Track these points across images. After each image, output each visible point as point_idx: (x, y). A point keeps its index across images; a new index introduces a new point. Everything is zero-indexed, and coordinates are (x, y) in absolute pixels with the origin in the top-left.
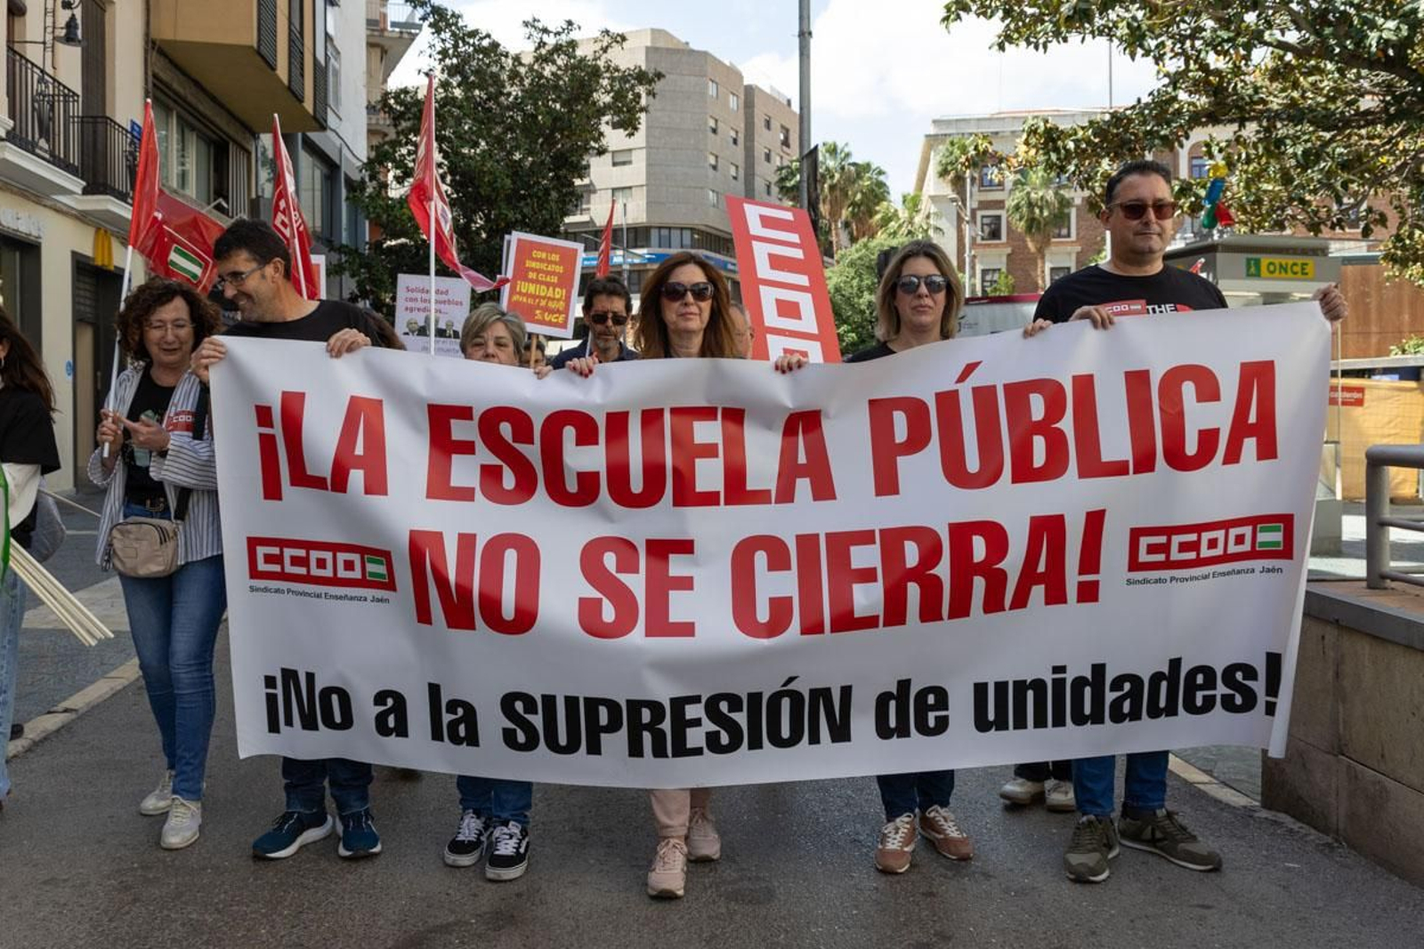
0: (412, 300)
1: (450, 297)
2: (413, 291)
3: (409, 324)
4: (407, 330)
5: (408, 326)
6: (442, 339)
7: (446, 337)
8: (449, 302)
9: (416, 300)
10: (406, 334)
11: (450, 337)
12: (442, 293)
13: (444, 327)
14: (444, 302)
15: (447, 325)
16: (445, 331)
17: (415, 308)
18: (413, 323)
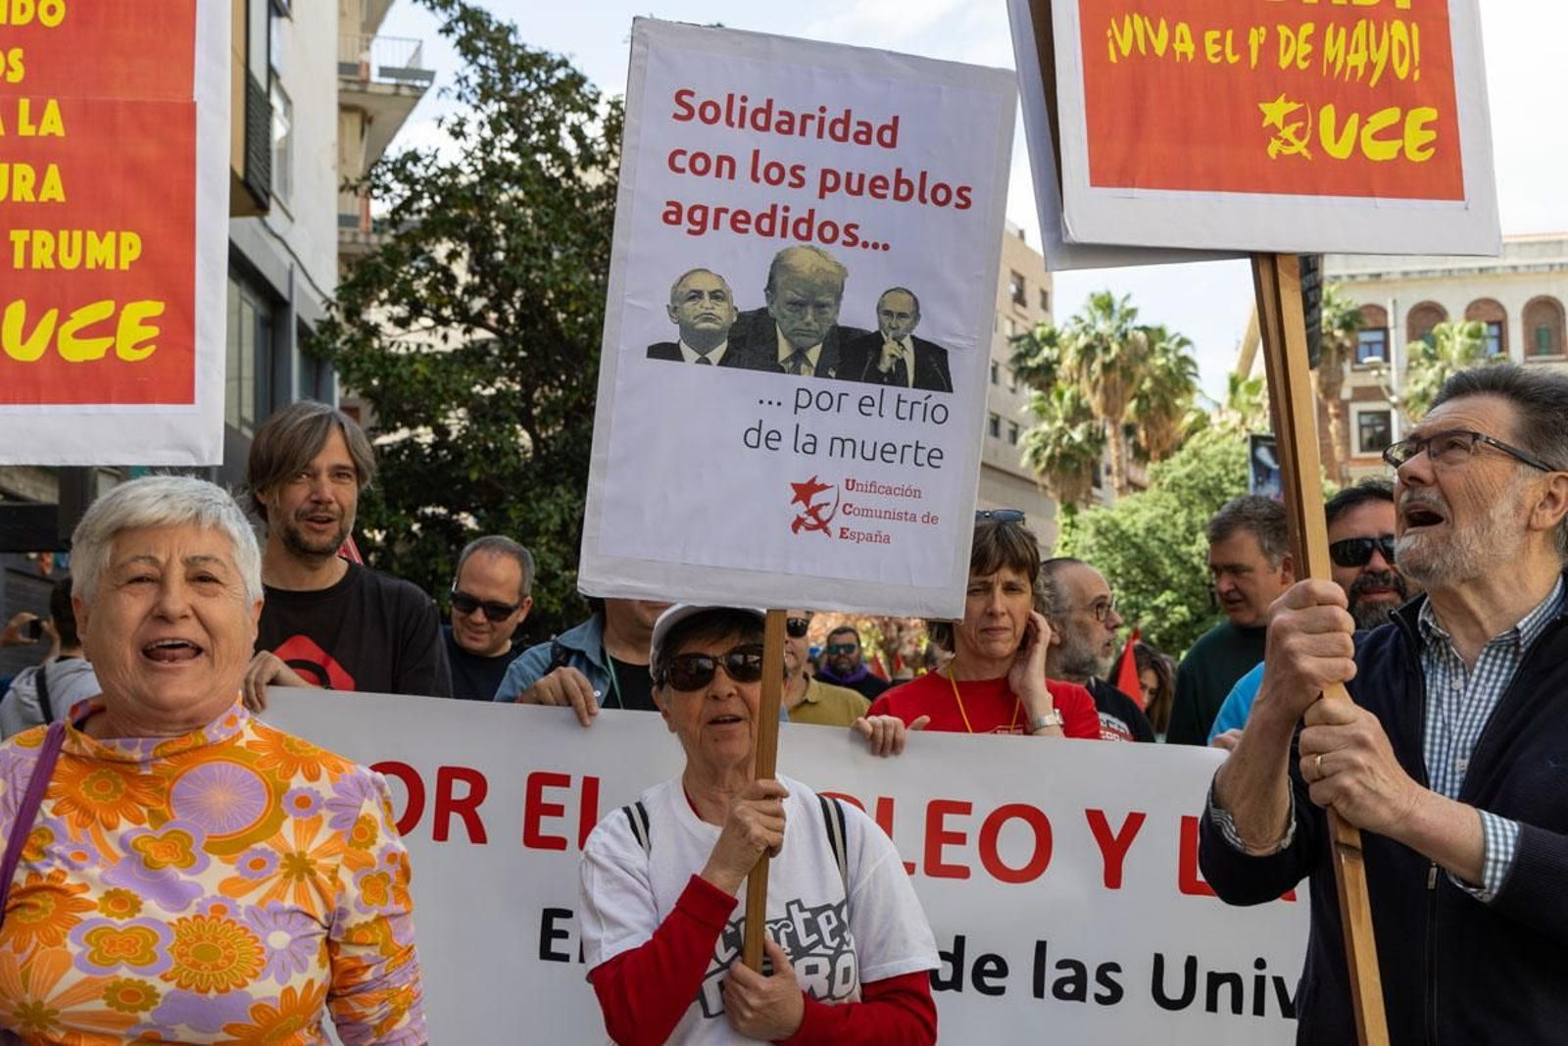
0: (702, 164)
1: (908, 158)
2: (709, 113)
3: (684, 296)
4: (672, 334)
5: (673, 310)
6: (858, 389)
7: (876, 377)
8: (902, 187)
9: (725, 165)
10: (664, 351)
11: (896, 377)
12: (865, 135)
13: (871, 325)
14: (878, 186)
15: (883, 311)
16: (875, 341)
17: (726, 211)
18: (706, 297)
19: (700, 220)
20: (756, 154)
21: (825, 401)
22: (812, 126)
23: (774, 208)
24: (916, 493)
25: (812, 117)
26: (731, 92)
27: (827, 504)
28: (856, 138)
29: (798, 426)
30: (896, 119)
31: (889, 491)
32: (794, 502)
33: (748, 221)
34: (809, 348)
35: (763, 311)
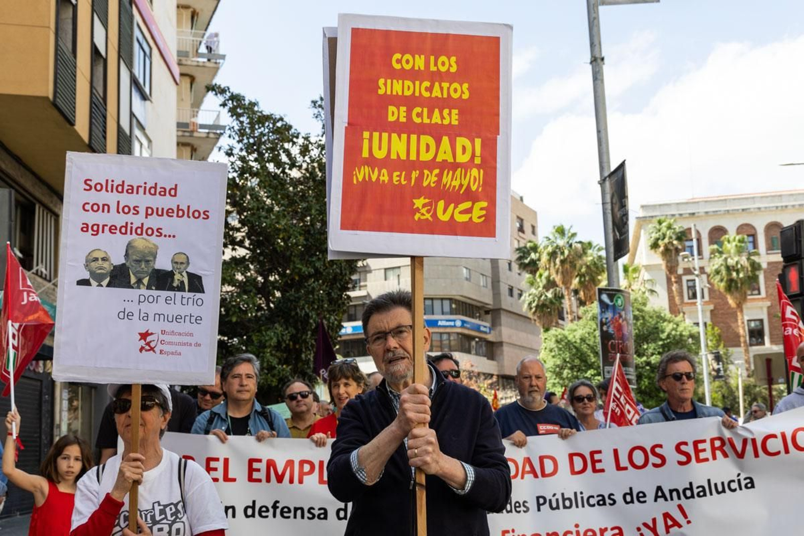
0: (96, 208)
1: (182, 200)
2: (98, 188)
3: (91, 260)
4: (86, 275)
5: (87, 266)
6: (164, 294)
7: (172, 289)
8: (180, 212)
9: (106, 207)
10: (84, 282)
11: (181, 288)
12: (164, 192)
13: (169, 267)
14: (169, 212)
15: (174, 262)
16: (171, 274)
17: (107, 225)
18: (100, 259)
19: (96, 230)
20: (118, 202)
21: (151, 299)
22: (141, 190)
23: (127, 223)
24: (191, 335)
25: (141, 187)
26: (107, 178)
27: (154, 341)
28: (160, 193)
29: (140, 310)
30: (176, 185)
31: (180, 334)
32: (140, 340)
33: (116, 229)
34: (144, 278)
35: (124, 265)
